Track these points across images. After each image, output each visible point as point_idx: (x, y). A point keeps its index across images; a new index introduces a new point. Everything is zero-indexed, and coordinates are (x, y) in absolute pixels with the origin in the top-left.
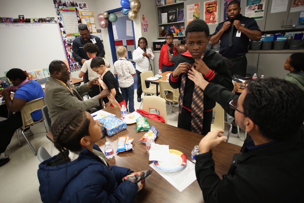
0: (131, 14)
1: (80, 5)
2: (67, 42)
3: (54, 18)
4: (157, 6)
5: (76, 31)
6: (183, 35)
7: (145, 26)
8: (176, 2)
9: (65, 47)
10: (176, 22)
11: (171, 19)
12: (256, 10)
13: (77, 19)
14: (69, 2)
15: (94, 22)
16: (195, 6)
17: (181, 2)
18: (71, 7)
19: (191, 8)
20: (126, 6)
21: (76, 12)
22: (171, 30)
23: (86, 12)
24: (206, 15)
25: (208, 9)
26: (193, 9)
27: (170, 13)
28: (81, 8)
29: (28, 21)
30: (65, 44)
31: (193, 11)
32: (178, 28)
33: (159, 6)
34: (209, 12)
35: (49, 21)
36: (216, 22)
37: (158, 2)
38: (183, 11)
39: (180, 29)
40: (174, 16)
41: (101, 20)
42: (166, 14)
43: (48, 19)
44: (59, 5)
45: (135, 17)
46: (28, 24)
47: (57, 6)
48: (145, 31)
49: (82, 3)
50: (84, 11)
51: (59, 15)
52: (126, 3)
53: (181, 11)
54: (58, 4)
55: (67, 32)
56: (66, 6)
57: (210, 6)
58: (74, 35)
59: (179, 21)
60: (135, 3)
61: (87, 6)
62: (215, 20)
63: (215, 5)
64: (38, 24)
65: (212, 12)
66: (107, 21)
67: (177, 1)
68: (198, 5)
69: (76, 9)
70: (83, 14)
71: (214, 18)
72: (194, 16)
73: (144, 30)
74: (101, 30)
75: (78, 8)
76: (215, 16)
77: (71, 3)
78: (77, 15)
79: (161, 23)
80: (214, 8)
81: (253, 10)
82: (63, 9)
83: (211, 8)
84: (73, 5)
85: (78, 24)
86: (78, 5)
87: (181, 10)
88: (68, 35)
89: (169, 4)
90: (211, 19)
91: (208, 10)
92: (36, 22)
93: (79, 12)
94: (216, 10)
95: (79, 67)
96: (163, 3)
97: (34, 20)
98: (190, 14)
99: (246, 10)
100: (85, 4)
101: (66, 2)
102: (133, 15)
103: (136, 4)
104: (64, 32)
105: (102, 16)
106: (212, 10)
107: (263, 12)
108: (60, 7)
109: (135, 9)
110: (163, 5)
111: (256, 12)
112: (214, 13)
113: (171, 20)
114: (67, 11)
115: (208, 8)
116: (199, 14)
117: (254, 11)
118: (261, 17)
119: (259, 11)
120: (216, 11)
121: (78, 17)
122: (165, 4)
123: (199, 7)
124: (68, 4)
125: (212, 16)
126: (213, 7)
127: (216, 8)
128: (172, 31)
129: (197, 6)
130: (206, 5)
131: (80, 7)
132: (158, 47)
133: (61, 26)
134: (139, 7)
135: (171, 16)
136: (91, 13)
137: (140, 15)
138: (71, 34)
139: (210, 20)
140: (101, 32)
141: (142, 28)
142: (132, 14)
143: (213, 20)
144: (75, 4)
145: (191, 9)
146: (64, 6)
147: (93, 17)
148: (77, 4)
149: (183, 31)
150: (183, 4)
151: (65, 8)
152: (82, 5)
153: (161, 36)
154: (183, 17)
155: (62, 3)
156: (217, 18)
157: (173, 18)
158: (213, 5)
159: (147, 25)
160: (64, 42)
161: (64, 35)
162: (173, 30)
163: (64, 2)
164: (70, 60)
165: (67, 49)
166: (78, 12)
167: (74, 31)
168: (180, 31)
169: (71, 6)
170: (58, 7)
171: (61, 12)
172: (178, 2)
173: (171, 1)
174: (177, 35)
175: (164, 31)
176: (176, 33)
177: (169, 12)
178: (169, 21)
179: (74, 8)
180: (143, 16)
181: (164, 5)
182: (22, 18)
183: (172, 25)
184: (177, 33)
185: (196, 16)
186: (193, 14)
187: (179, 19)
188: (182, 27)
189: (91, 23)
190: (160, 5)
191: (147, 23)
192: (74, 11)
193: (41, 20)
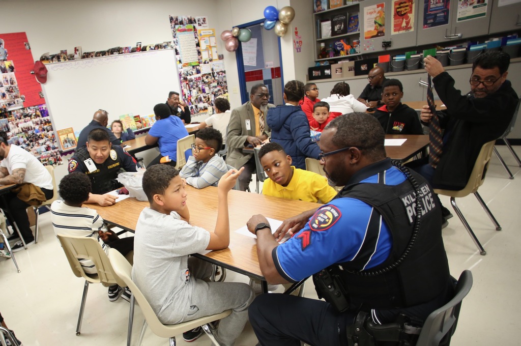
0: (279, 28)
1: (198, 21)
2: (183, 76)
3: (170, 42)
4: (314, 12)
5: (193, 59)
6: (357, 53)
7: (298, 44)
8: (345, 4)
9: (181, 82)
10: (346, 33)
11: (338, 30)
12: (476, 4)
13: (195, 42)
14: (186, 19)
15: (215, 43)
16: (378, 7)
17: (355, 3)
18: (189, 25)
19: (372, 11)
20: (271, 17)
21: (194, 30)
22: (336, 46)
23: (206, 30)
24: (395, 19)
25: (399, 10)
26: (375, 12)
27: (336, 21)
28: (200, 25)
29: (144, 49)
30: (180, 78)
31: (374, 15)
32: (347, 43)
33: (318, 11)
34: (400, 14)
35: (165, 47)
36: (410, 28)
37: (317, 6)
38: (358, 16)
39: (352, 45)
40: (343, 26)
41: (227, 40)
42: (329, 23)
43: (164, 45)
44: (176, 24)
45: (285, 32)
46: (144, 53)
47: (173, 26)
48: (298, 52)
49: (201, 17)
50: (204, 28)
51: (175, 38)
52: (272, 12)
53: (354, 17)
54: (174, 22)
55: (184, 62)
56: (183, 24)
57: (402, 5)
58: (191, 65)
59: (351, 31)
60: (286, 12)
61: (207, 21)
62: (409, 26)
63: (410, 3)
64: (154, 52)
65: (405, 14)
66: (237, 41)
67: (347, 3)
68: (382, 6)
69: (194, 27)
70: (202, 34)
71: (407, 23)
72: (375, 23)
73: (297, 49)
74: (223, 56)
75: (196, 25)
76: (409, 20)
77: (188, 19)
78: (195, 35)
79: (321, 38)
80: (407, 8)
81: (470, 5)
82: (180, 29)
83: (402, 9)
84: (191, 21)
85: (196, 49)
86: (197, 21)
87: (354, 15)
88: (184, 66)
89: (334, 7)
90: (404, 24)
91: (399, 12)
92: (152, 49)
93: (198, 32)
94: (411, 10)
95: (196, 112)
96: (324, 6)
97: (150, 47)
98: (368, 21)
99: (459, 6)
100: (204, 19)
101: (183, 19)
102: (283, 29)
103: (289, 13)
104: (180, 61)
105: (227, 34)
106: (405, 12)
107: (486, 6)
108: (177, 27)
109: (287, 21)
110: (324, 10)
111: (474, 7)
112: (409, 15)
113: (336, 31)
114: (184, 30)
115: (398, 8)
116: (384, 18)
117: (471, 7)
118: (484, 14)
119: (479, 6)
120: (411, 12)
121: (196, 38)
122: (329, 7)
123: (384, 8)
124: (185, 22)
125: (404, 20)
126: (407, 6)
127: (411, 7)
128: (338, 48)
129: (380, 8)
130: (396, 4)
131: (199, 23)
132: (317, 75)
133: (177, 53)
134: (292, 17)
135: (338, 26)
136: (211, 31)
137: (291, 29)
138: (187, 64)
139: (402, 26)
140: (223, 58)
141: (294, 48)
142: (281, 28)
143: (406, 27)
144: (193, 19)
145: (371, 13)
146: (180, 24)
147: (214, 36)
148: (195, 21)
149: (356, 46)
150: (358, 5)
151: (182, 27)
152: (202, 21)
153: (320, 57)
154: (357, 26)
155: (179, 21)
156: (413, 21)
157: (340, 29)
158: (406, 4)
159: (301, 42)
160: (180, 75)
161: (180, 65)
162: (340, 47)
163: (181, 19)
164: (186, 101)
165: (182, 85)
166: (196, 30)
167: (190, 59)
168: (352, 47)
169: (189, 23)
170: (175, 27)
171: (178, 33)
172: (350, 3)
173: (339, 3)
174: (347, 54)
175: (325, 49)
176: (345, 51)
177: (335, 19)
178: (334, 33)
179: (191, 26)
180: (296, 29)
181: (326, 10)
182: (139, 46)
183: (339, 39)
184: (347, 51)
185: (380, 23)
186: (373, 20)
187: (351, 30)
188: (355, 41)
189: (211, 45)
190: (320, 11)
191: (301, 40)
192: (191, 30)
193: (158, 47)
